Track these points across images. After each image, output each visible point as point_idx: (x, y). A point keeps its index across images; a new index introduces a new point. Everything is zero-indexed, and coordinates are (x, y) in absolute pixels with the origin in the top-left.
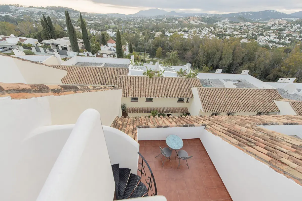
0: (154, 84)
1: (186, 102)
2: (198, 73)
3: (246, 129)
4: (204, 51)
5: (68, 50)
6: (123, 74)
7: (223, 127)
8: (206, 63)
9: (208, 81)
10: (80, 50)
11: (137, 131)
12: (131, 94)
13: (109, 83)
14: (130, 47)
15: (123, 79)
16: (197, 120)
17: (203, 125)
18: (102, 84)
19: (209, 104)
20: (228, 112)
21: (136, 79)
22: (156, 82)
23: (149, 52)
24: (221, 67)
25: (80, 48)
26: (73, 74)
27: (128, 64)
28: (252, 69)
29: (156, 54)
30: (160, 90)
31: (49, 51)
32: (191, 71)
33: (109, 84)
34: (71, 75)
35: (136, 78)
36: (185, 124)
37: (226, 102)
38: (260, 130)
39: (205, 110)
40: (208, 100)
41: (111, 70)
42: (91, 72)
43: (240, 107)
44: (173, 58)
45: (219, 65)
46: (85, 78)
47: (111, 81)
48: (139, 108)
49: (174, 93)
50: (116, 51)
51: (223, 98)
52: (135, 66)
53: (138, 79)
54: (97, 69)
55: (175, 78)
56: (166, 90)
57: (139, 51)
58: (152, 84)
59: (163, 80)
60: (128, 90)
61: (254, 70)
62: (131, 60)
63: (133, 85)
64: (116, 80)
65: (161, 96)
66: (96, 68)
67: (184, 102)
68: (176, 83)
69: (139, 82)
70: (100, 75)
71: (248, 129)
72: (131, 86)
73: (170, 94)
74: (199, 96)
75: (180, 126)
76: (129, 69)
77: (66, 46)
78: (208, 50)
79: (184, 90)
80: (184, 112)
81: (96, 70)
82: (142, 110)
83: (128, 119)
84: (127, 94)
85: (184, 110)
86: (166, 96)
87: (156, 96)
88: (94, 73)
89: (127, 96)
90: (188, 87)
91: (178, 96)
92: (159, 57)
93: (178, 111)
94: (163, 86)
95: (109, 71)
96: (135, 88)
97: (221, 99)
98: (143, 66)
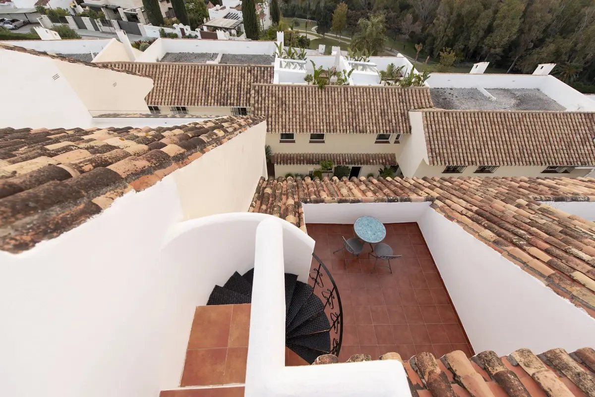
0: (329, 102)
1: (395, 143)
2: (428, 76)
3: (517, 209)
4: (452, 9)
5: (140, 20)
6: (262, 80)
7: (469, 204)
8: (450, 44)
9: (450, 94)
10: (164, 20)
11: (303, 209)
12: (280, 127)
13: (235, 101)
14: (273, 6)
15: (263, 91)
16: (416, 188)
17: (427, 200)
18: (222, 103)
19: (444, 146)
20: (483, 165)
21: (291, 92)
22: (333, 99)
23: (315, 16)
24: (486, 51)
25: (164, 16)
26: (163, 82)
27: (271, 54)
28: (564, 57)
29: (333, 22)
30: (341, 116)
31: (101, 25)
32: (413, 69)
33: (235, 104)
34: (159, 85)
35: (290, 89)
36: (392, 196)
37: (482, 143)
38: (545, 212)
39: (433, 161)
40: (443, 138)
41: (237, 71)
42: (196, 77)
43: (511, 154)
44: (374, 34)
45: (481, 47)
46: (187, 91)
47: (238, 97)
48: (297, 155)
49: (369, 123)
50: (241, 19)
51: (476, 134)
52: (287, 60)
53: (294, 92)
54: (208, 70)
55: (374, 87)
56: (354, 117)
57: (293, 15)
58: (324, 103)
59: (349, 93)
60: (273, 116)
61: (569, 59)
62: (279, 45)
63: (284, 106)
64: (248, 95)
65: (342, 131)
66: (206, 68)
67: (389, 143)
68: (375, 100)
69: (297, 99)
70: (214, 82)
71: (521, 211)
72: (280, 109)
73: (361, 125)
74: (424, 130)
75: (382, 201)
76: (273, 67)
77: (135, 10)
78: (462, 6)
79: (393, 117)
80: (387, 163)
81: (206, 71)
82: (302, 158)
83: (282, 183)
84: (272, 126)
85: (387, 159)
86: (351, 130)
87: (332, 131)
88: (202, 80)
89: (274, 130)
90: (402, 108)
91: (378, 128)
92: (339, 30)
93: (375, 161)
94: (347, 106)
95: (234, 74)
96: (287, 112)
97: (471, 137)
98: (305, 60)
